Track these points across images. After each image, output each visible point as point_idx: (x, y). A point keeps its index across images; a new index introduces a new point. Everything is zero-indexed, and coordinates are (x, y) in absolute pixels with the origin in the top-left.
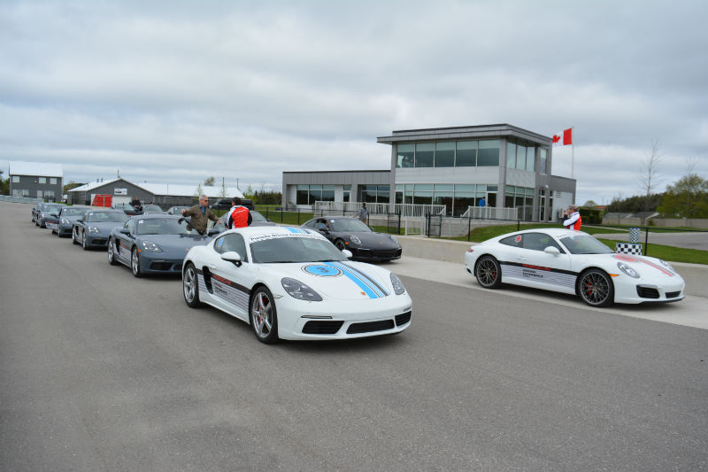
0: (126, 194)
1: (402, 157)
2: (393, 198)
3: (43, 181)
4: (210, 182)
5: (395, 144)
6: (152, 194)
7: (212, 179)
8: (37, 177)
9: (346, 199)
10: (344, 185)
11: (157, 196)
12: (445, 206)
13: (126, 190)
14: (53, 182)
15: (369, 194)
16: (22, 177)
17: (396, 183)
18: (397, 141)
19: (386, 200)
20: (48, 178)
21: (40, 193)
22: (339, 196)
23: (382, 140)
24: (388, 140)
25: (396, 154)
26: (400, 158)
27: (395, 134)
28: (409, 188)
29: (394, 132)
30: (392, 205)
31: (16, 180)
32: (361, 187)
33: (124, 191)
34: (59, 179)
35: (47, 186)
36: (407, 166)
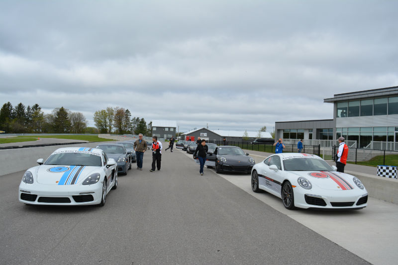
0: (206, 136)
1: (341, 111)
2: (335, 136)
3: (167, 130)
4: (264, 129)
5: (336, 102)
6: (220, 136)
7: (265, 128)
8: (164, 128)
9: (311, 137)
10: (309, 129)
11: (222, 137)
12: (356, 141)
13: (206, 134)
14: (172, 130)
15: (324, 134)
16: (157, 128)
17: (337, 127)
18: (337, 101)
19: (331, 138)
20: (169, 128)
21: (165, 136)
22: (306, 136)
23: (327, 101)
24: (330, 100)
25: (336, 109)
26: (340, 111)
27: (336, 97)
28: (345, 130)
29: (335, 95)
30: (335, 141)
31: (154, 129)
32: (319, 131)
33: (205, 134)
34: (175, 128)
35: (169, 132)
36: (344, 116)
